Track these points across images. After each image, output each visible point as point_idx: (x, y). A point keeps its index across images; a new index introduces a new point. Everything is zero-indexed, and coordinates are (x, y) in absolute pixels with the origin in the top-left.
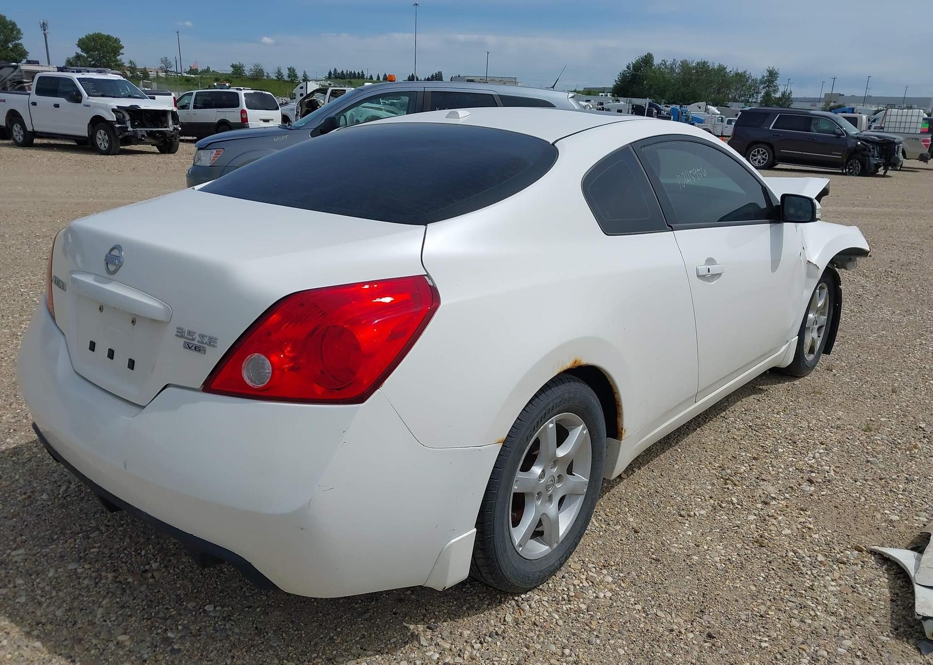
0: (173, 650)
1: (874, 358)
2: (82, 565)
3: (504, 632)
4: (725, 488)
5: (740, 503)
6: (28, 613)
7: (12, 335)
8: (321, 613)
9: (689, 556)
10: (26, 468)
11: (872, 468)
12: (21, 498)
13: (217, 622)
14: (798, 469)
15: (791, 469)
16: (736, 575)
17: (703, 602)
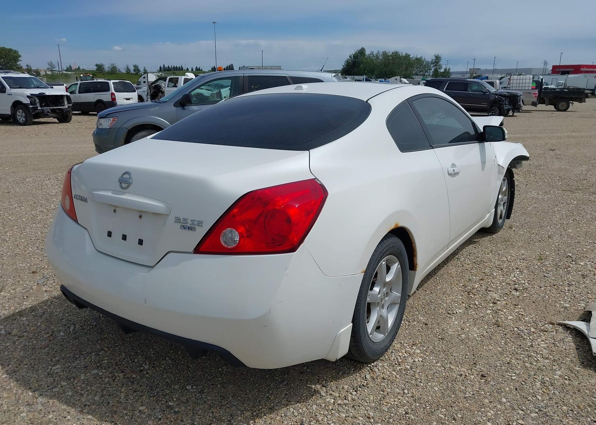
0: (175, 412)
1: (534, 220)
2: (100, 370)
3: (367, 384)
4: (470, 297)
5: (480, 304)
6: (76, 401)
7: (3, 240)
8: (257, 384)
9: (460, 335)
10: (43, 318)
11: (548, 280)
12: (46, 336)
13: (196, 395)
14: (507, 284)
15: (503, 284)
16: (489, 343)
17: (474, 359)
